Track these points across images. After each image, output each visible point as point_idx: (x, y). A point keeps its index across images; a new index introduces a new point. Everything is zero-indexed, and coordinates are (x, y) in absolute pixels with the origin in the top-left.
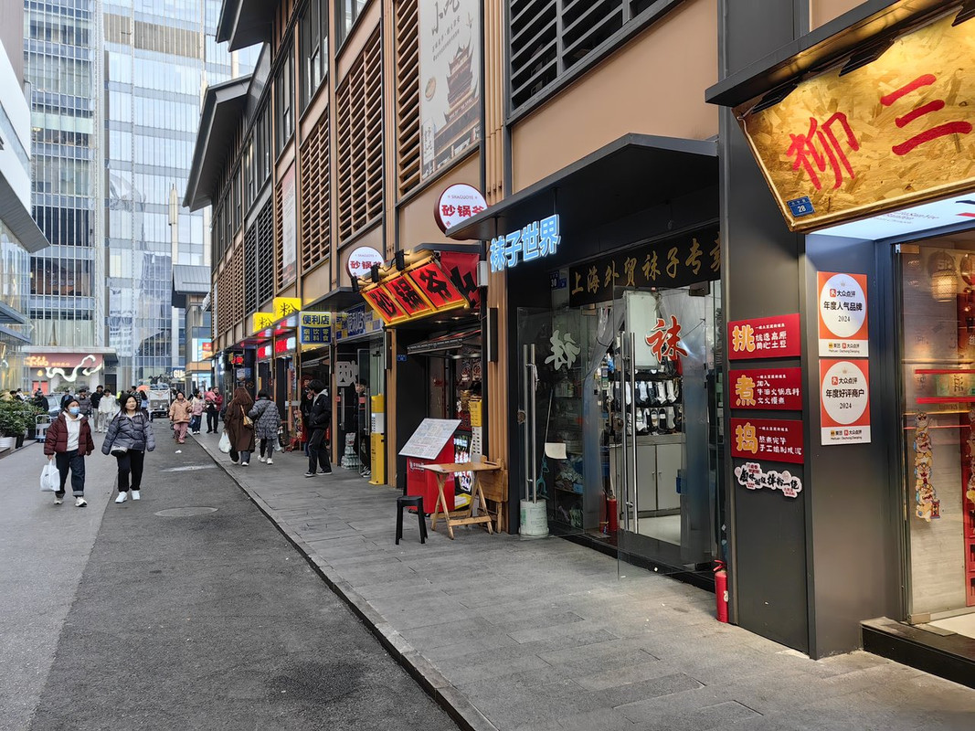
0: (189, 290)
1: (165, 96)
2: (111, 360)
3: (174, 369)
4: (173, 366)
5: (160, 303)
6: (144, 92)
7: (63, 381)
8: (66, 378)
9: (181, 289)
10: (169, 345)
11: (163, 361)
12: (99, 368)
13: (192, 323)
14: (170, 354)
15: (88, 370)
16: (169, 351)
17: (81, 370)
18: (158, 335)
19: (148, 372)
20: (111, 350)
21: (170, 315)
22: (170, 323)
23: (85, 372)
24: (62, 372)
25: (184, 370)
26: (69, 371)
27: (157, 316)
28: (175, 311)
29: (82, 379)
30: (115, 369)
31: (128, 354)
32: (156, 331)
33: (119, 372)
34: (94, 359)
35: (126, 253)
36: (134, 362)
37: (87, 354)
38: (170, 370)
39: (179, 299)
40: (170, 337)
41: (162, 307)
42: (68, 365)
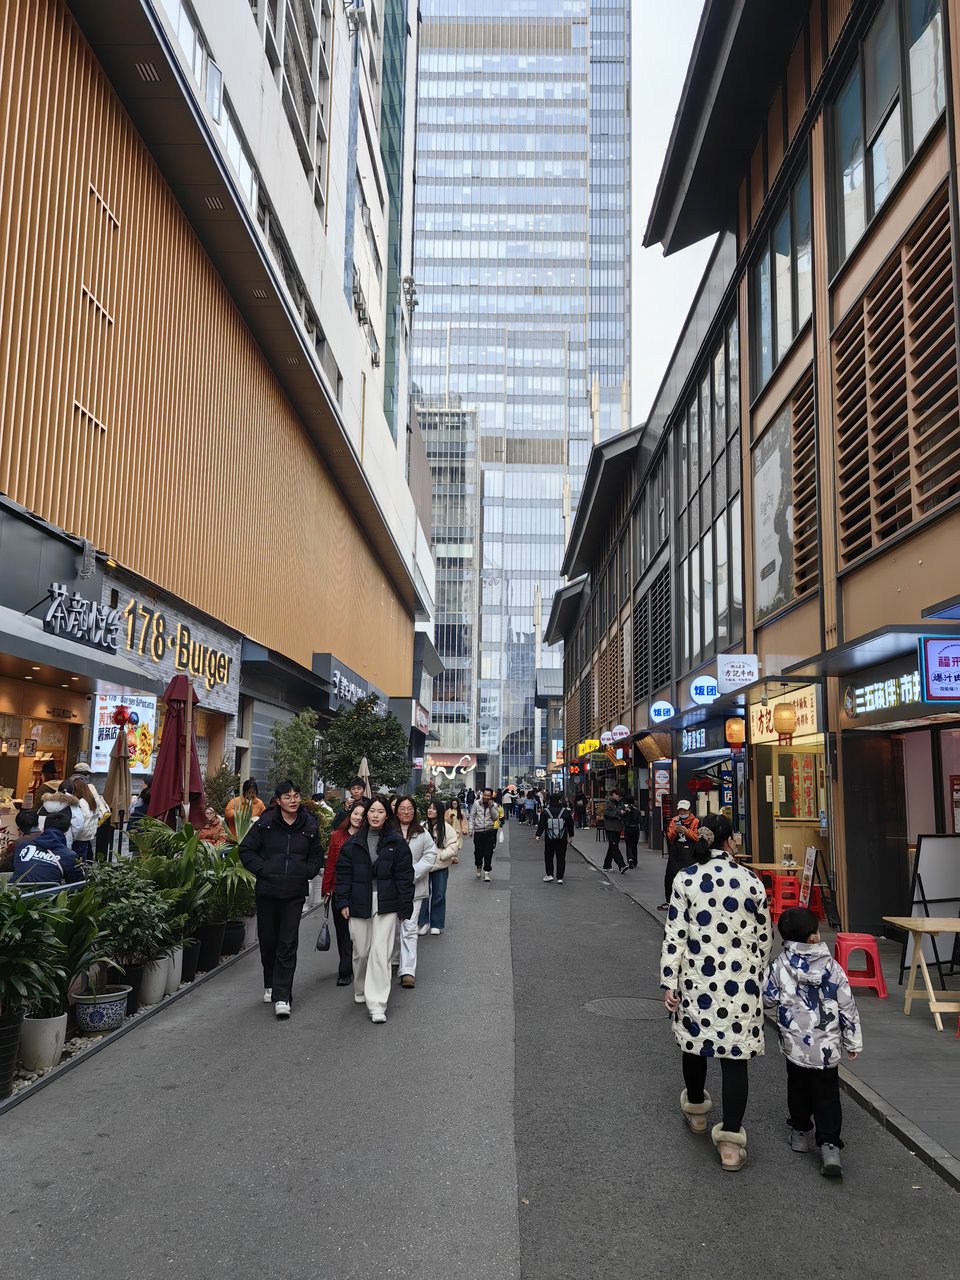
0: (550, 693)
1: (531, 503)
2: (482, 759)
3: (537, 768)
4: (536, 765)
5: (524, 702)
6: (515, 503)
7: (444, 778)
8: (447, 776)
9: (542, 693)
10: (533, 743)
11: (527, 760)
12: (473, 767)
13: (552, 725)
14: (533, 754)
15: (465, 769)
16: (533, 750)
17: (459, 769)
18: (522, 731)
19: (513, 771)
20: (483, 750)
21: (533, 713)
22: (533, 720)
23: (462, 771)
24: (444, 771)
25: (545, 769)
26: (449, 769)
27: (521, 713)
28: (538, 712)
29: (460, 777)
30: (485, 768)
31: (497, 753)
32: (520, 727)
33: (488, 770)
34: (469, 758)
35: (496, 655)
36: (501, 761)
37: (463, 755)
38: (532, 769)
39: (541, 701)
40: (533, 735)
41: (526, 706)
42: (449, 764)
